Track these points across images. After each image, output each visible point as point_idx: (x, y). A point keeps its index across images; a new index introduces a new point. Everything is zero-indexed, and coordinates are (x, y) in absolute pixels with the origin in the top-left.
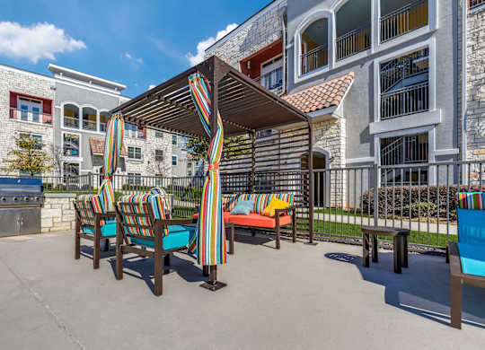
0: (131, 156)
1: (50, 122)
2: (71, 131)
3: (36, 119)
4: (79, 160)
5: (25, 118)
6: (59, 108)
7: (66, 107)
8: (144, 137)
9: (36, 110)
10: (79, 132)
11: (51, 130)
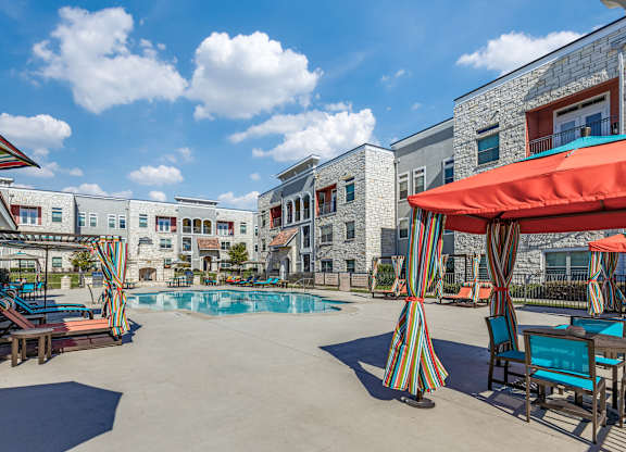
0: (223, 248)
1: (175, 231)
2: (187, 235)
3: (167, 229)
4: (191, 253)
5: (161, 229)
6: (180, 222)
7: (184, 220)
8: (232, 234)
9: (167, 224)
10: (192, 235)
11: (176, 236)
